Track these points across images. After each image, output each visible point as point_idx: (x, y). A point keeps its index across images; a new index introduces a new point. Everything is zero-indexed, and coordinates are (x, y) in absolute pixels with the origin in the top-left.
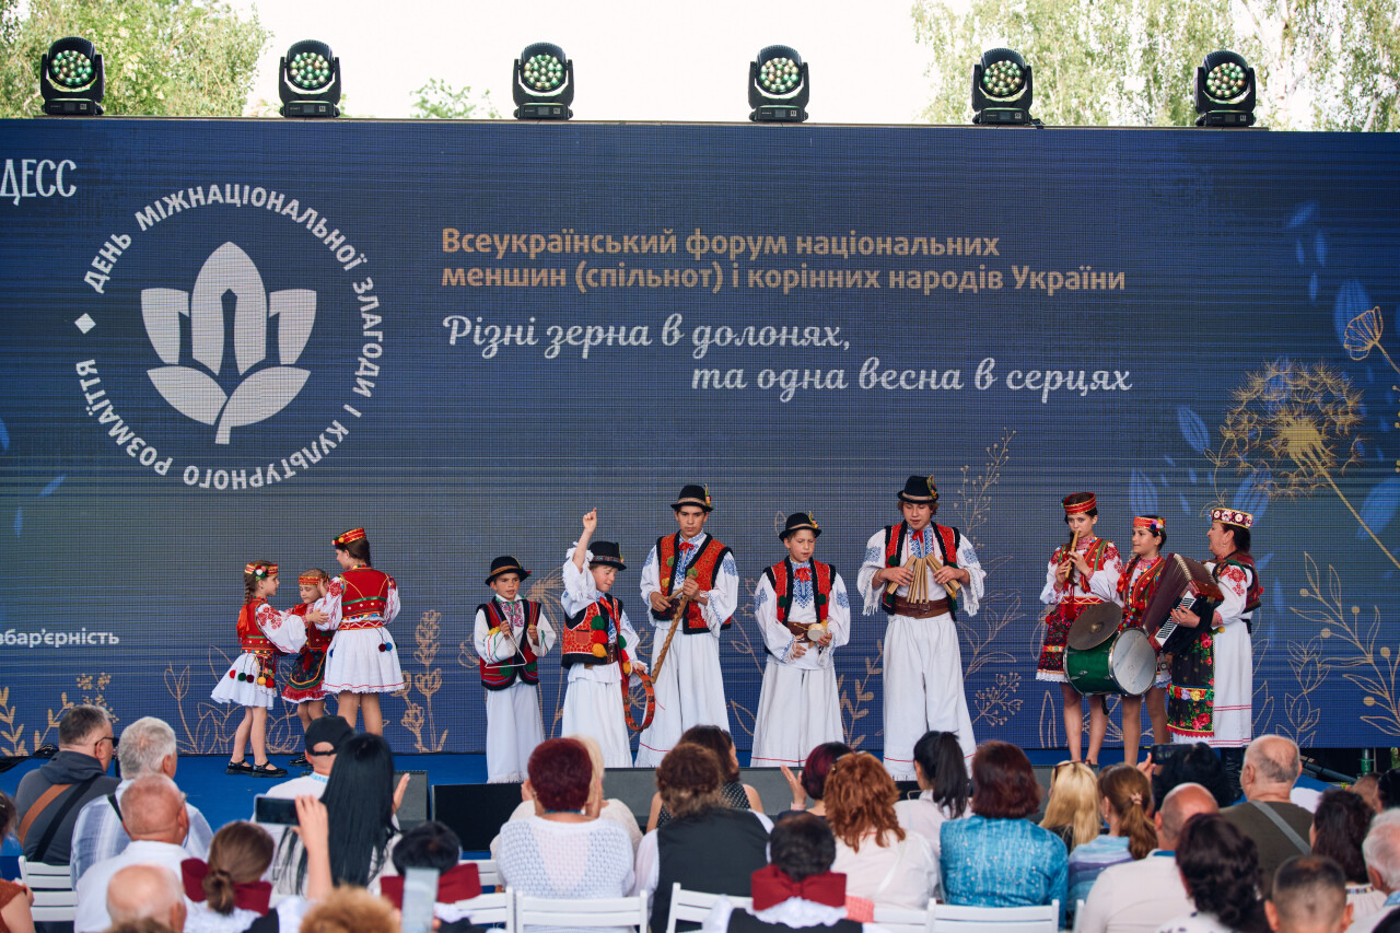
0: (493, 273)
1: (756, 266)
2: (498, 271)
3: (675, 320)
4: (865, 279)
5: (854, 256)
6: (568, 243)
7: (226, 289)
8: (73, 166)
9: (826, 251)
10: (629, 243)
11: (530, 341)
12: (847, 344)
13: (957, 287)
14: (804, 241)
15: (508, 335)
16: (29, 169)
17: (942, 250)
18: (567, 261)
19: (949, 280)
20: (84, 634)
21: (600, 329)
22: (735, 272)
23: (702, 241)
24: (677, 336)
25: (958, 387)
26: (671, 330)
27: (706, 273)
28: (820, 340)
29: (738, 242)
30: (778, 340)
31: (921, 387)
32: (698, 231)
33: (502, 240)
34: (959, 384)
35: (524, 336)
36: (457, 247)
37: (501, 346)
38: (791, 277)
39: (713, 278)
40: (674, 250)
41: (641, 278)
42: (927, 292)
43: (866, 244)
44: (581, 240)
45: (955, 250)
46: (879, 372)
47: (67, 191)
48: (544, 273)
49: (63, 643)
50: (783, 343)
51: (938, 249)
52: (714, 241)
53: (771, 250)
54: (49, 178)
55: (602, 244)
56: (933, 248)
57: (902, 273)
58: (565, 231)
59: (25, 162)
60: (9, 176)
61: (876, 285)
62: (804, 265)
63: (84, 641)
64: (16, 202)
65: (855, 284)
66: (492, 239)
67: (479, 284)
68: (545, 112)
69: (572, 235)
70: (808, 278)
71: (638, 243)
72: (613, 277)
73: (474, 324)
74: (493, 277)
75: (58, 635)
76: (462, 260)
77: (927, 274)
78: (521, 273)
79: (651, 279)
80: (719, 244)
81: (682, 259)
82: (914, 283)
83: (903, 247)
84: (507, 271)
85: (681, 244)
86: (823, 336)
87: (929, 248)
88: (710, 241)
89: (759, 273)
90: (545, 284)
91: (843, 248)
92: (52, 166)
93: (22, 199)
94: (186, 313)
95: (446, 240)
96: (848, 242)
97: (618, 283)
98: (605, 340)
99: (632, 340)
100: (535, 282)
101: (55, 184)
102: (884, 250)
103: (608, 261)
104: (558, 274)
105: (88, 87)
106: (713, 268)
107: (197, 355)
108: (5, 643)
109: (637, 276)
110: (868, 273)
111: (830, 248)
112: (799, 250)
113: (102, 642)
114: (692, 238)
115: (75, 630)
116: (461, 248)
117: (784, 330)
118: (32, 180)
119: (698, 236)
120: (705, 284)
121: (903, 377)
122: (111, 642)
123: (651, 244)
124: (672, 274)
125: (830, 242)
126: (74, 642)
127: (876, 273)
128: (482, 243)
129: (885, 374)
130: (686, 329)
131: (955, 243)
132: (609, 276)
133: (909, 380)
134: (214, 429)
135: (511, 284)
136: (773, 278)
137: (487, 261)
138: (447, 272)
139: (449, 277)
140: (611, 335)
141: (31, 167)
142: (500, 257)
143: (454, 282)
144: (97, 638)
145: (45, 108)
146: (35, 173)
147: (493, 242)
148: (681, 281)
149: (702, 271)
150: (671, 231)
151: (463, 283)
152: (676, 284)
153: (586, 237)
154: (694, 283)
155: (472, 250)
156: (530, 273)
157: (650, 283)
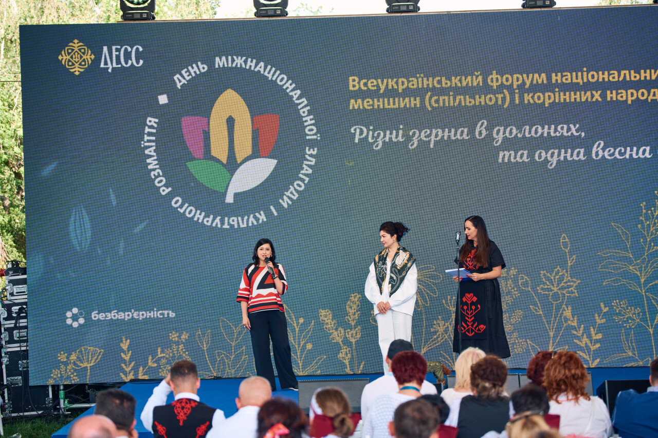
0: (378, 101)
1: (528, 91)
2: (381, 100)
3: (483, 124)
4: (593, 96)
5: (586, 83)
6: (420, 82)
7: (228, 116)
8: (141, 49)
9: (569, 81)
10: (455, 81)
11: (400, 139)
12: (583, 134)
13: (647, 99)
14: (556, 76)
15: (388, 136)
16: (116, 52)
17: (638, 77)
18: (419, 93)
19: (643, 94)
20: (155, 312)
21: (440, 131)
22: (517, 96)
23: (497, 78)
24: (484, 133)
25: (649, 157)
26: (481, 129)
28: (567, 132)
29: (518, 79)
30: (542, 134)
31: (627, 156)
32: (494, 72)
33: (382, 82)
34: (650, 155)
35: (397, 136)
36: (357, 87)
37: (384, 142)
38: (549, 97)
39: (504, 99)
40: (481, 84)
41: (463, 100)
42: (629, 102)
43: (593, 77)
44: (428, 80)
45: (645, 77)
46: (604, 149)
47: (138, 62)
48: (407, 100)
49: (144, 317)
50: (545, 135)
51: (635, 77)
52: (504, 77)
53: (537, 82)
54: (128, 56)
55: (440, 82)
56: (633, 76)
57: (614, 92)
58: (418, 75)
59: (114, 48)
60: (105, 56)
61: (600, 99)
62: (557, 90)
63: (155, 316)
64: (110, 70)
65: (587, 98)
66: (377, 82)
67: (371, 107)
68: (404, 8)
69: (422, 78)
70: (560, 96)
71: (460, 81)
72: (447, 101)
73: (368, 130)
74: (379, 103)
75: (141, 313)
76: (361, 94)
77: (629, 92)
78: (394, 100)
79: (468, 101)
80: (507, 80)
81: (486, 89)
82: (622, 97)
83: (615, 76)
84: (386, 100)
85: (485, 80)
86: (569, 129)
87: (630, 78)
88: (502, 77)
89: (531, 95)
90: (408, 106)
91: (579, 78)
92: (129, 49)
93: (113, 68)
94: (206, 129)
95: (351, 83)
96: (582, 75)
97: (449, 104)
98: (444, 136)
99: (458, 136)
100: (402, 105)
101: (131, 60)
102: (603, 78)
103: (443, 91)
104: (415, 100)
105: (146, 4)
106: (504, 95)
107: (213, 153)
108: (112, 319)
109: (460, 99)
110: (594, 92)
111: (572, 80)
112: (554, 81)
113: (166, 316)
114: (490, 77)
115: (151, 310)
116: (360, 88)
117: (546, 127)
118: (118, 57)
119: (494, 76)
120: (500, 102)
121: (617, 153)
122: (170, 315)
123: (468, 81)
124: (480, 98)
125: (571, 75)
126: (150, 316)
127: (599, 92)
128: (372, 84)
129: (608, 149)
130: (489, 128)
131: (645, 72)
132: (444, 100)
133: (621, 154)
134: (224, 194)
135: (390, 107)
136: (539, 98)
137: (375, 94)
138: (352, 101)
139: (354, 104)
140: (446, 134)
141: (117, 50)
142: (382, 92)
143: (356, 108)
144: (163, 314)
145: (123, 17)
146: (120, 54)
147: (378, 84)
148: (485, 101)
149: (497, 95)
150: (479, 73)
151: (361, 107)
152: (483, 103)
153: (431, 79)
154: (493, 102)
155: (366, 88)
156: (399, 101)
157: (468, 104)
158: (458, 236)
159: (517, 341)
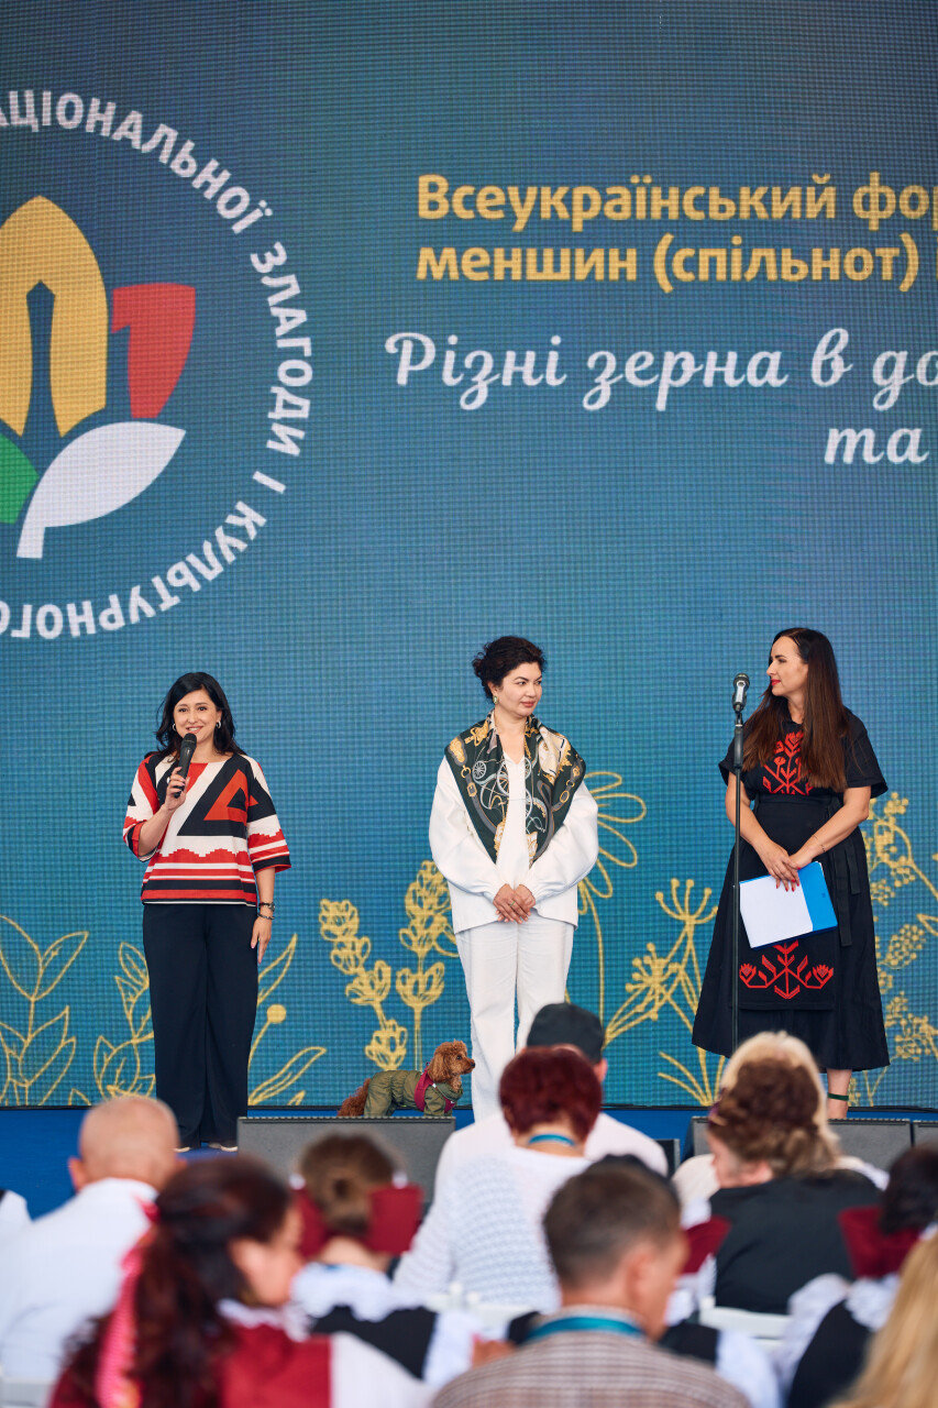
0: (508, 257)
2: (516, 253)
3: (835, 340)
6: (640, 202)
7: (34, 282)
10: (750, 200)
18: (639, 235)
23: (882, 198)
24: (839, 368)
26: (829, 358)
27: (888, 254)
32: (875, 177)
33: (522, 195)
36: (443, 211)
37: (496, 388)
39: (900, 264)
40: (831, 213)
41: (771, 264)
44: (665, 196)
48: (598, 255)
52: (905, 195)
55: (701, 203)
58: (635, 180)
66: (506, 191)
67: (484, 276)
69: (649, 188)
71: (766, 201)
72: (721, 263)
74: (509, 264)
76: (454, 234)
78: (557, 256)
79: (788, 267)
80: (913, 202)
81: (845, 230)
84: (531, 253)
85: (844, 202)
88: (898, 195)
90: (599, 276)
95: (424, 197)
97: (729, 273)
98: (700, 374)
99: (750, 378)
100: (581, 274)
103: (713, 234)
104: (623, 257)
106: (902, 248)
109: (763, 260)
114: (862, 191)
116: (451, 209)
119: (874, 188)
120: (887, 273)
123: (788, 203)
124: (826, 257)
128: (488, 202)
130: (857, 356)
132: (713, 261)
134: (14, 531)
137: (496, 234)
138: (426, 254)
139: (432, 264)
140: (710, 368)
142: (519, 226)
143: (438, 274)
147: (508, 201)
148: (842, 269)
149: (880, 252)
150: (827, 178)
151: (454, 275)
152: (834, 275)
153: (674, 191)
154: (866, 273)
155: (470, 215)
156: (573, 256)
157: (787, 275)
158: (740, 690)
159: (903, 1022)
